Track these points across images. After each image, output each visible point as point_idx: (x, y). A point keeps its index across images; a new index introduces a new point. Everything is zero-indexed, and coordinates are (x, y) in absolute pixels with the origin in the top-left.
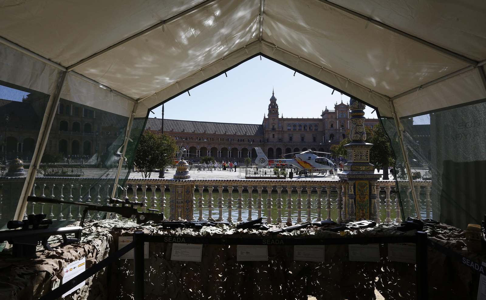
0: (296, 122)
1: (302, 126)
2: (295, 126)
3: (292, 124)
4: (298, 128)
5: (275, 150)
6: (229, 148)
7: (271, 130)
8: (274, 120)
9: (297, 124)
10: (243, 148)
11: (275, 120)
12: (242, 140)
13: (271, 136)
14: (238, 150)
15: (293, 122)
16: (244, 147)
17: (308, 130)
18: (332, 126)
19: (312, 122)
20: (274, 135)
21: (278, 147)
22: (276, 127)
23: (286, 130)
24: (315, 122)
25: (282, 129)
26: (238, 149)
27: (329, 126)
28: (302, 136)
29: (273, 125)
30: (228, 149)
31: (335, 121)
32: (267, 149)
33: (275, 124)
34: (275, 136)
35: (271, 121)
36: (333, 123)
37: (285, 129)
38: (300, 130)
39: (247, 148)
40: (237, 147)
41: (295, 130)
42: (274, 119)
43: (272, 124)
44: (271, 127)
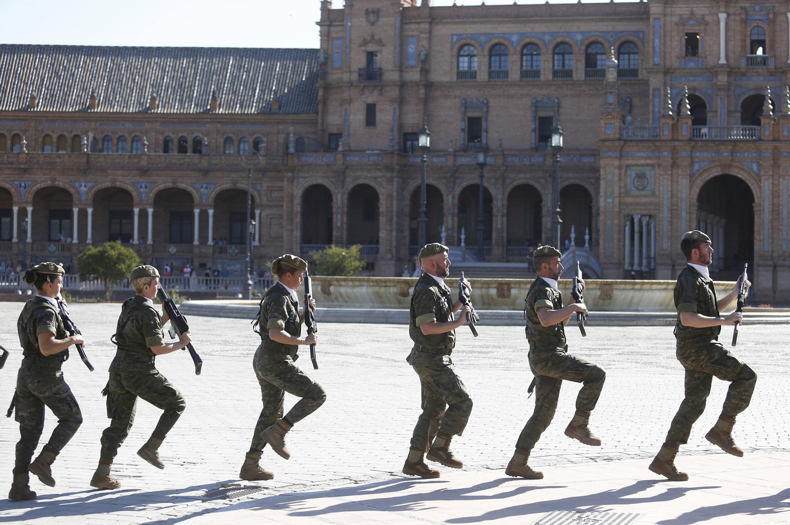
0: (505, 28)
1: (543, 50)
2: (497, 50)
3: (483, 39)
4: (513, 65)
5: (339, 200)
6: (78, 192)
7: (355, 77)
8: (372, 17)
9: (515, 39)
10: (161, 187)
11: (382, 20)
12: (190, 144)
13: (358, 117)
14: (136, 200)
15: (488, 28)
16: (170, 185)
17: (579, 73)
18: (692, 44)
19: (602, 27)
20: (371, 110)
21: (361, 181)
22: (386, 59)
23: (445, 79)
24: (620, 27)
25: (425, 71)
26: (134, 194)
27: (677, 45)
28: (542, 114)
29: (371, 48)
30: (75, 196)
31: (708, 18)
32: (298, 192)
33: (380, 42)
34: (379, 116)
35: (358, 24)
36: (695, 29)
37: (442, 72)
38: (530, 74)
39: (190, 189)
40: (125, 181)
41: (497, 75)
42: (377, 12)
43: (365, 43)
44: (359, 61)
